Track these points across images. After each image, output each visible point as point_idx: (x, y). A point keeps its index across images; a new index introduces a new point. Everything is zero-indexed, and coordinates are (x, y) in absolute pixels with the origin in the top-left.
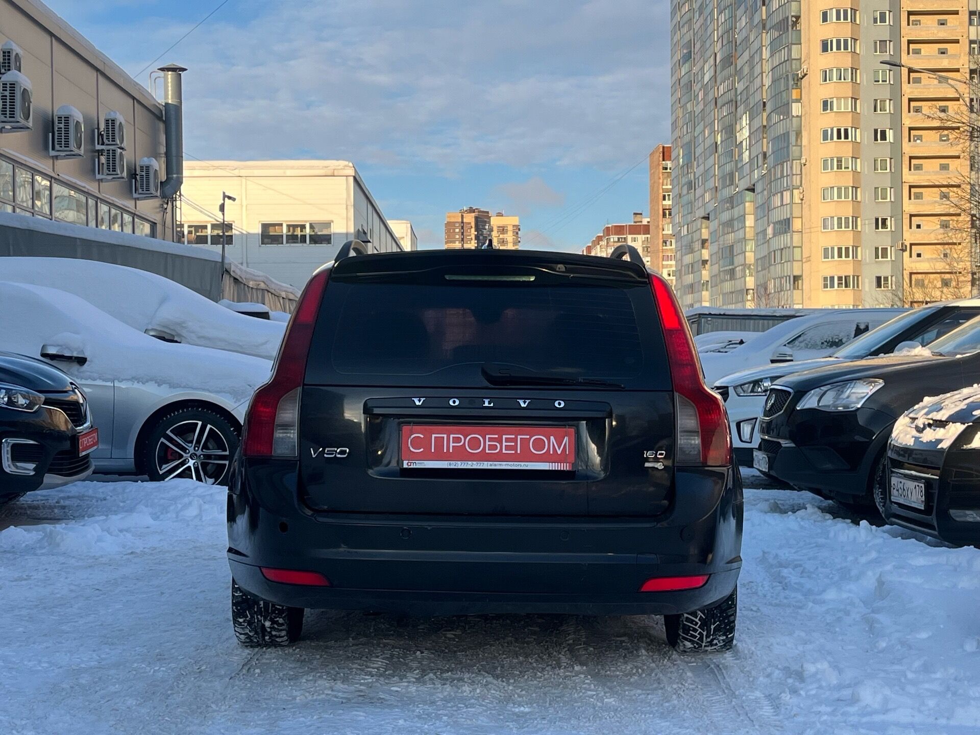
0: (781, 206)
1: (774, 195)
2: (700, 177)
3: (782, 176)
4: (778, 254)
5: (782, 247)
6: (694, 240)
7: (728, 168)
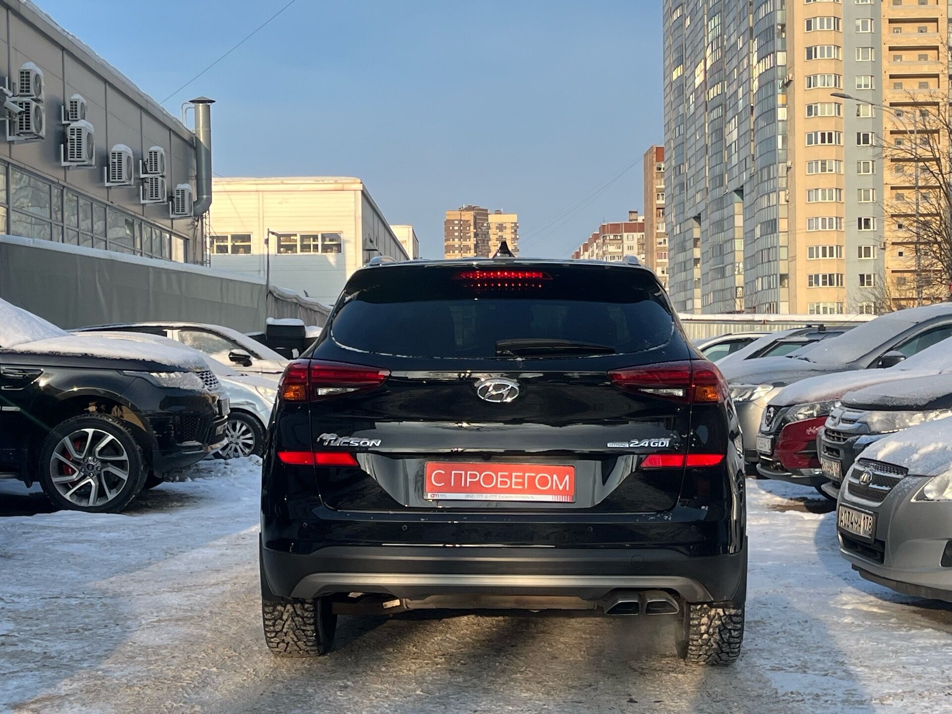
0: (768, 207)
1: (761, 196)
2: (692, 179)
3: (769, 179)
4: (765, 253)
5: (769, 247)
6: (687, 239)
7: (717, 170)
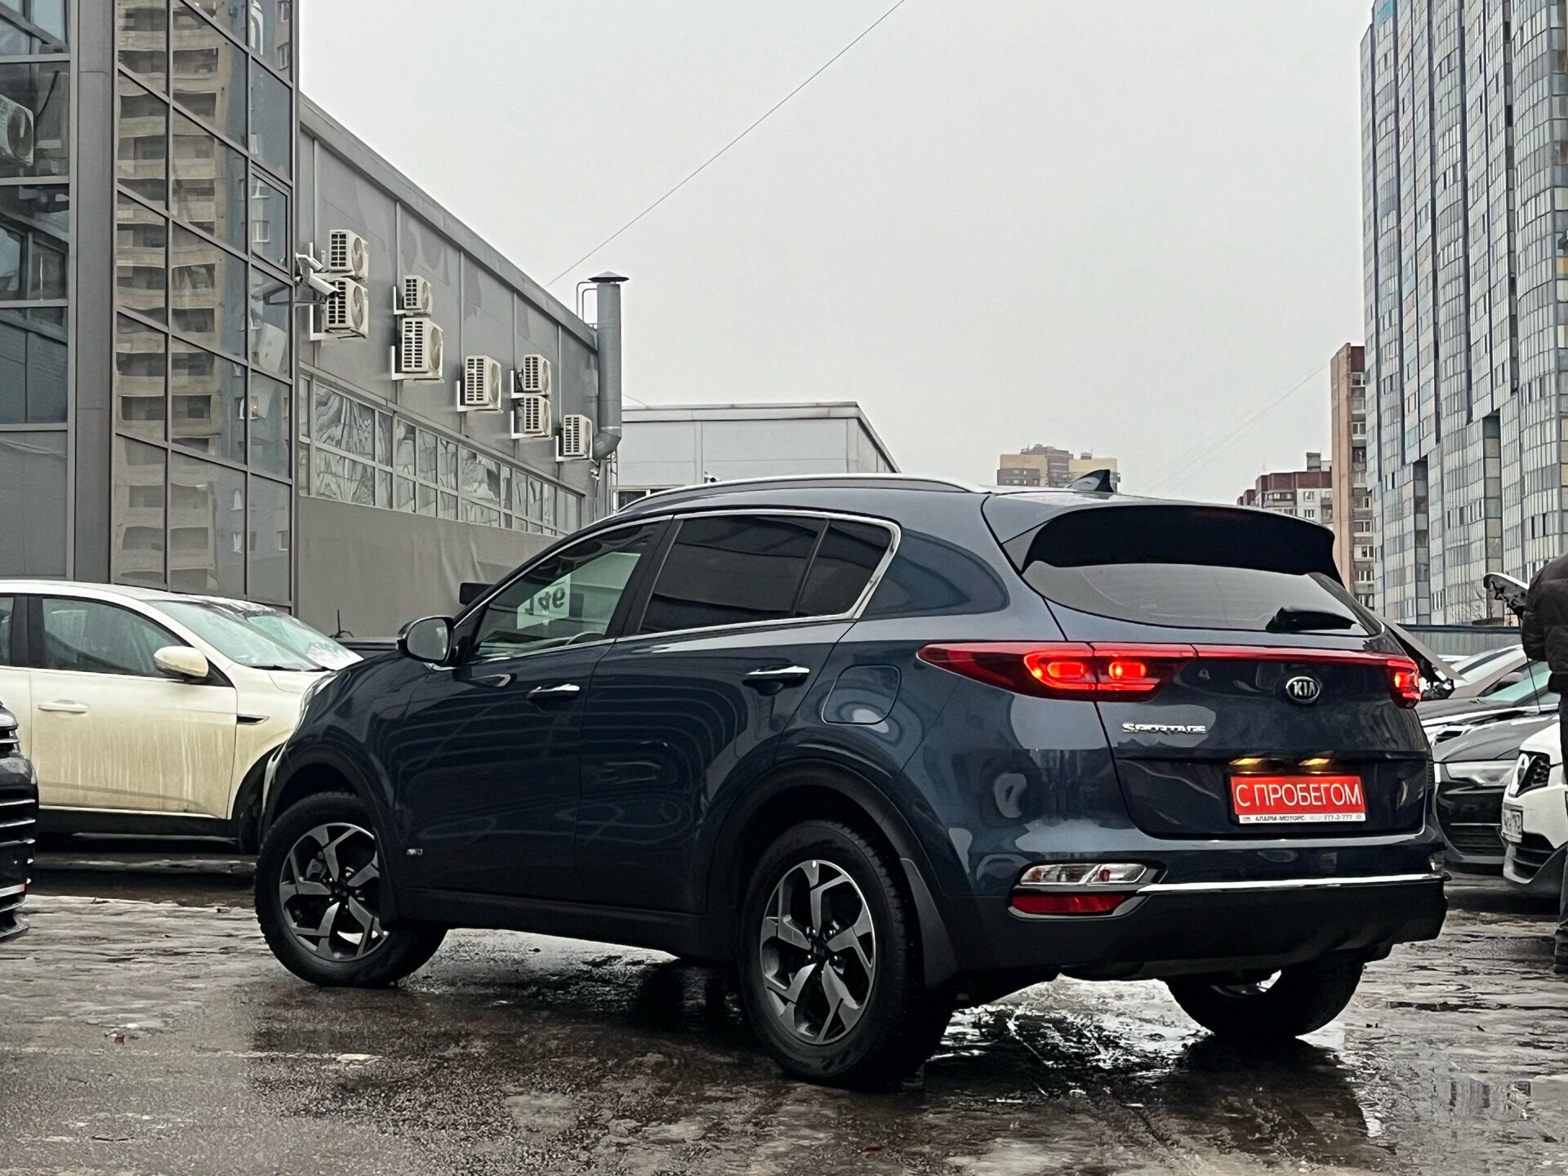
0: (1541, 444)
1: (1530, 427)
2: (1413, 397)
3: (1543, 398)
5: (1545, 511)
6: (1404, 499)
7: (1456, 383)
